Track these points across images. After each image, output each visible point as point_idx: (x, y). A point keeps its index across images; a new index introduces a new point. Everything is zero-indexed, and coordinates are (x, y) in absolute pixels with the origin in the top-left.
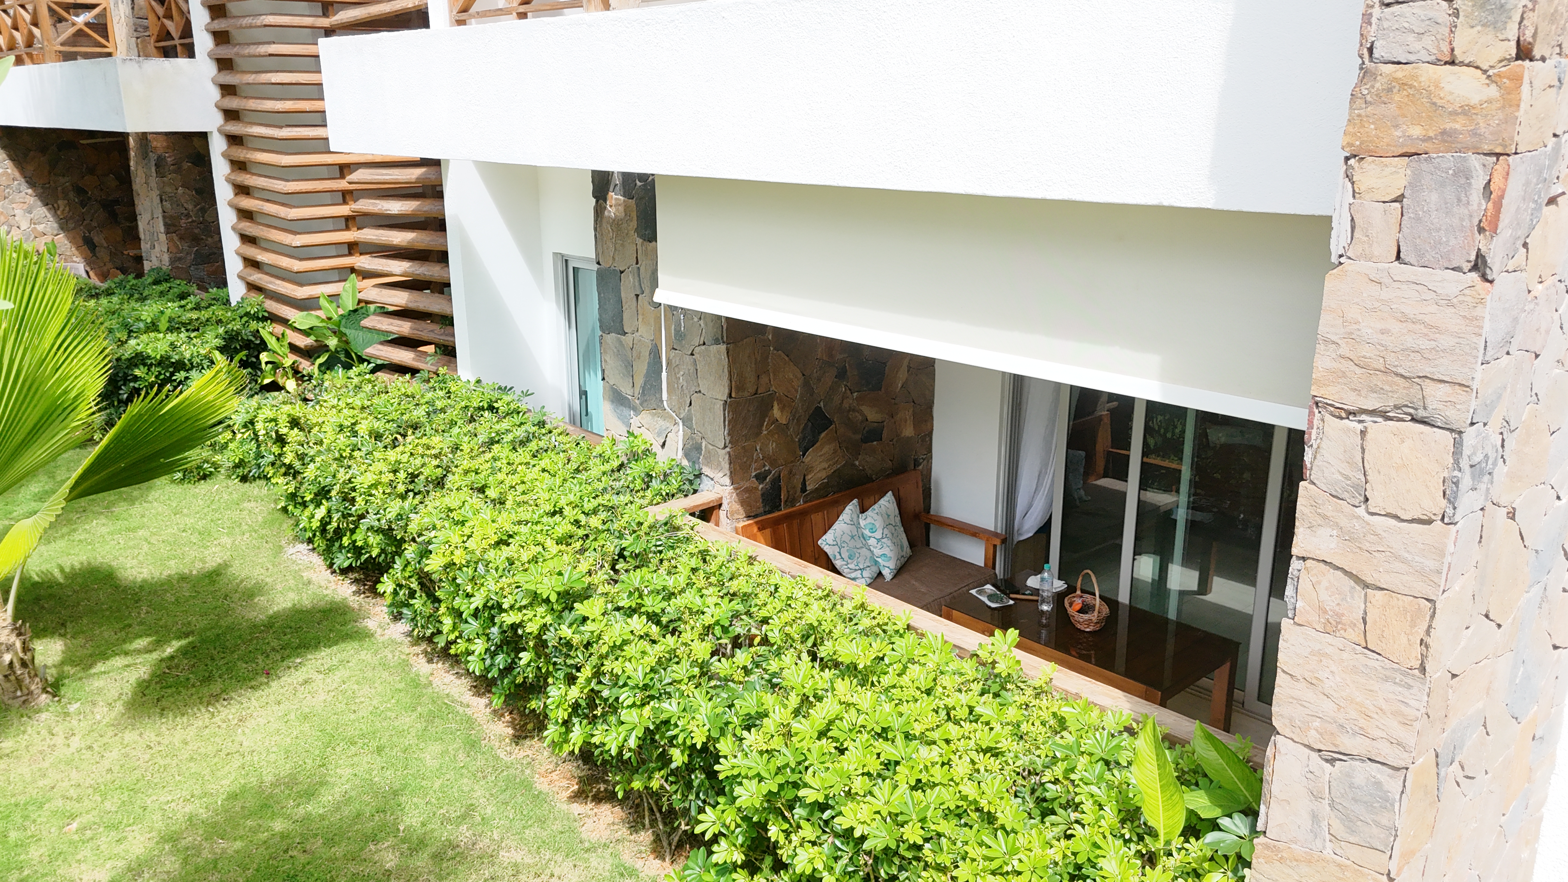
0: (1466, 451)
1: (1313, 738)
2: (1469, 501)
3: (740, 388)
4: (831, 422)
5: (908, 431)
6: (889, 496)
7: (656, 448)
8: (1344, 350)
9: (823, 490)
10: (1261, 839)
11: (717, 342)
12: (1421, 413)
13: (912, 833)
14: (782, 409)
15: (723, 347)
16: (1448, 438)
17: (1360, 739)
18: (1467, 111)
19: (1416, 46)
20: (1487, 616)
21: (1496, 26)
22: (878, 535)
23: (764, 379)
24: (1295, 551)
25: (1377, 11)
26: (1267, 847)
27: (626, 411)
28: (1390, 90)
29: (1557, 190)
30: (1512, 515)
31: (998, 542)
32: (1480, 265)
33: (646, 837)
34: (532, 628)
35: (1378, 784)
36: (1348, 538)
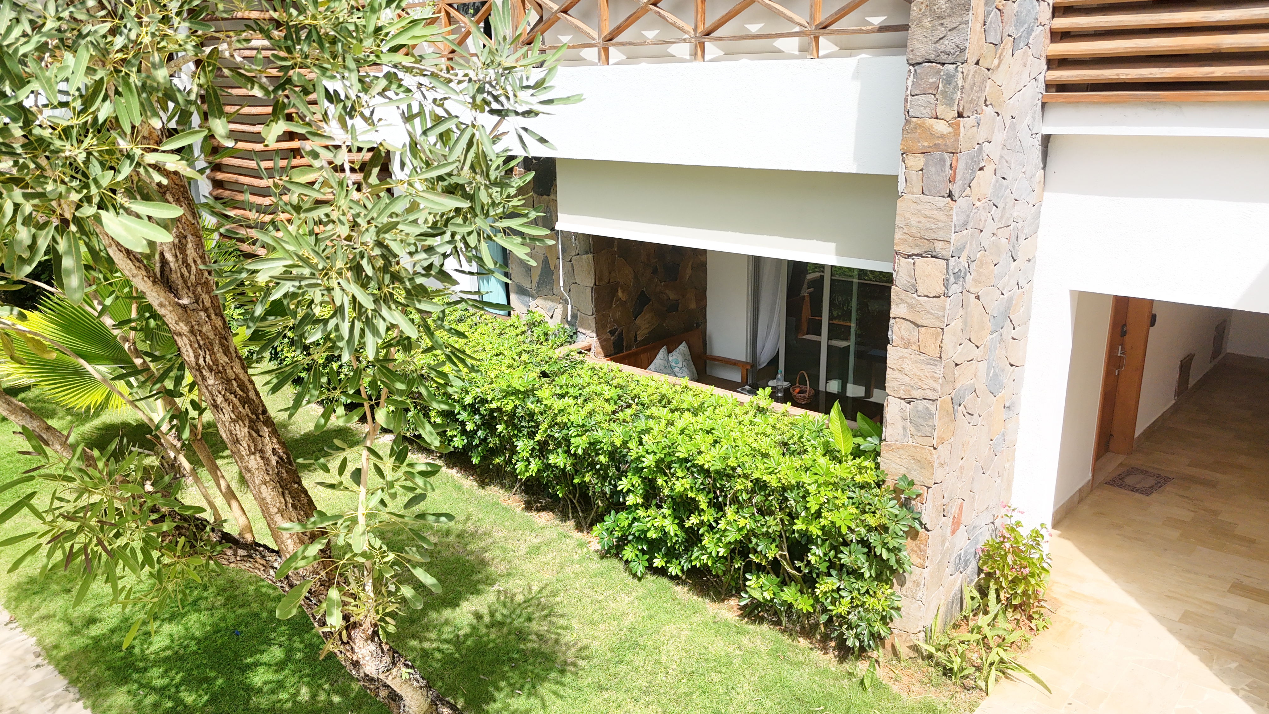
0: (951, 268)
1: (902, 394)
2: (954, 289)
3: (600, 279)
4: (650, 300)
5: (693, 306)
6: (684, 344)
7: (547, 319)
8: (906, 230)
9: (646, 341)
10: (884, 443)
11: (587, 253)
12: (934, 254)
13: (732, 462)
14: (623, 292)
15: (591, 256)
16: (944, 262)
17: (919, 391)
18: (942, 136)
19: (924, 112)
20: (970, 340)
21: (951, 105)
22: (680, 365)
23: (613, 274)
24: (891, 315)
25: (909, 98)
26: (886, 445)
27: (526, 298)
28: (916, 128)
29: (982, 165)
30: (978, 298)
31: (749, 367)
32: (950, 195)
33: (571, 523)
34: (509, 407)
35: (927, 408)
36: (911, 307)
